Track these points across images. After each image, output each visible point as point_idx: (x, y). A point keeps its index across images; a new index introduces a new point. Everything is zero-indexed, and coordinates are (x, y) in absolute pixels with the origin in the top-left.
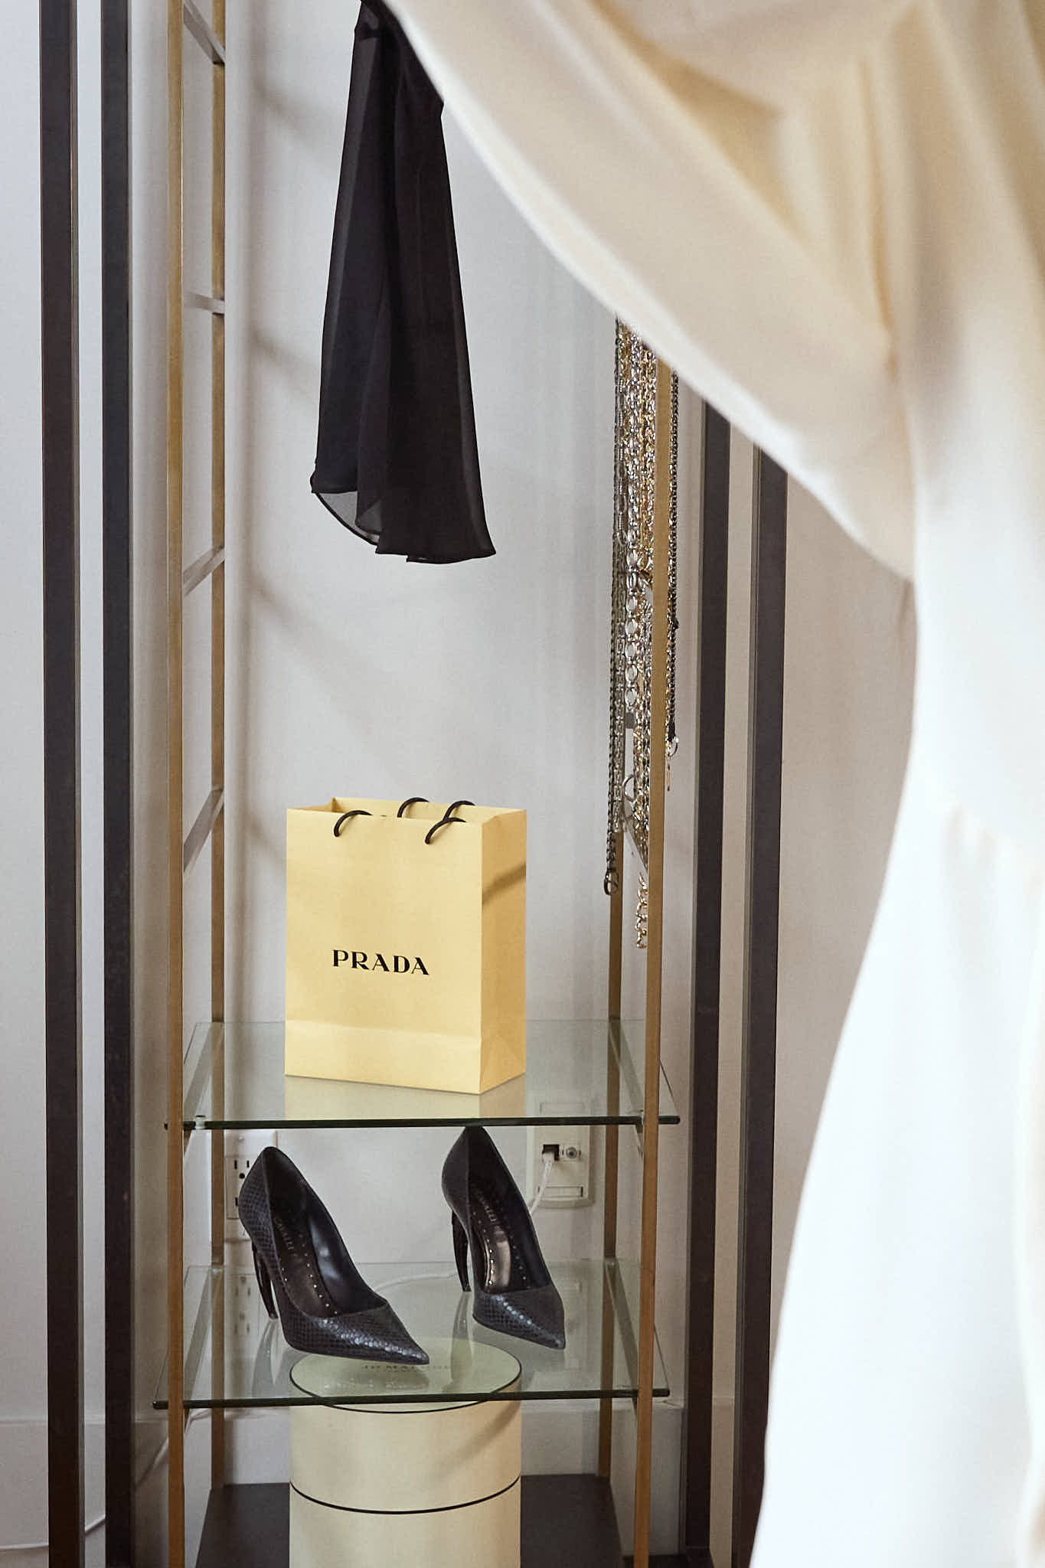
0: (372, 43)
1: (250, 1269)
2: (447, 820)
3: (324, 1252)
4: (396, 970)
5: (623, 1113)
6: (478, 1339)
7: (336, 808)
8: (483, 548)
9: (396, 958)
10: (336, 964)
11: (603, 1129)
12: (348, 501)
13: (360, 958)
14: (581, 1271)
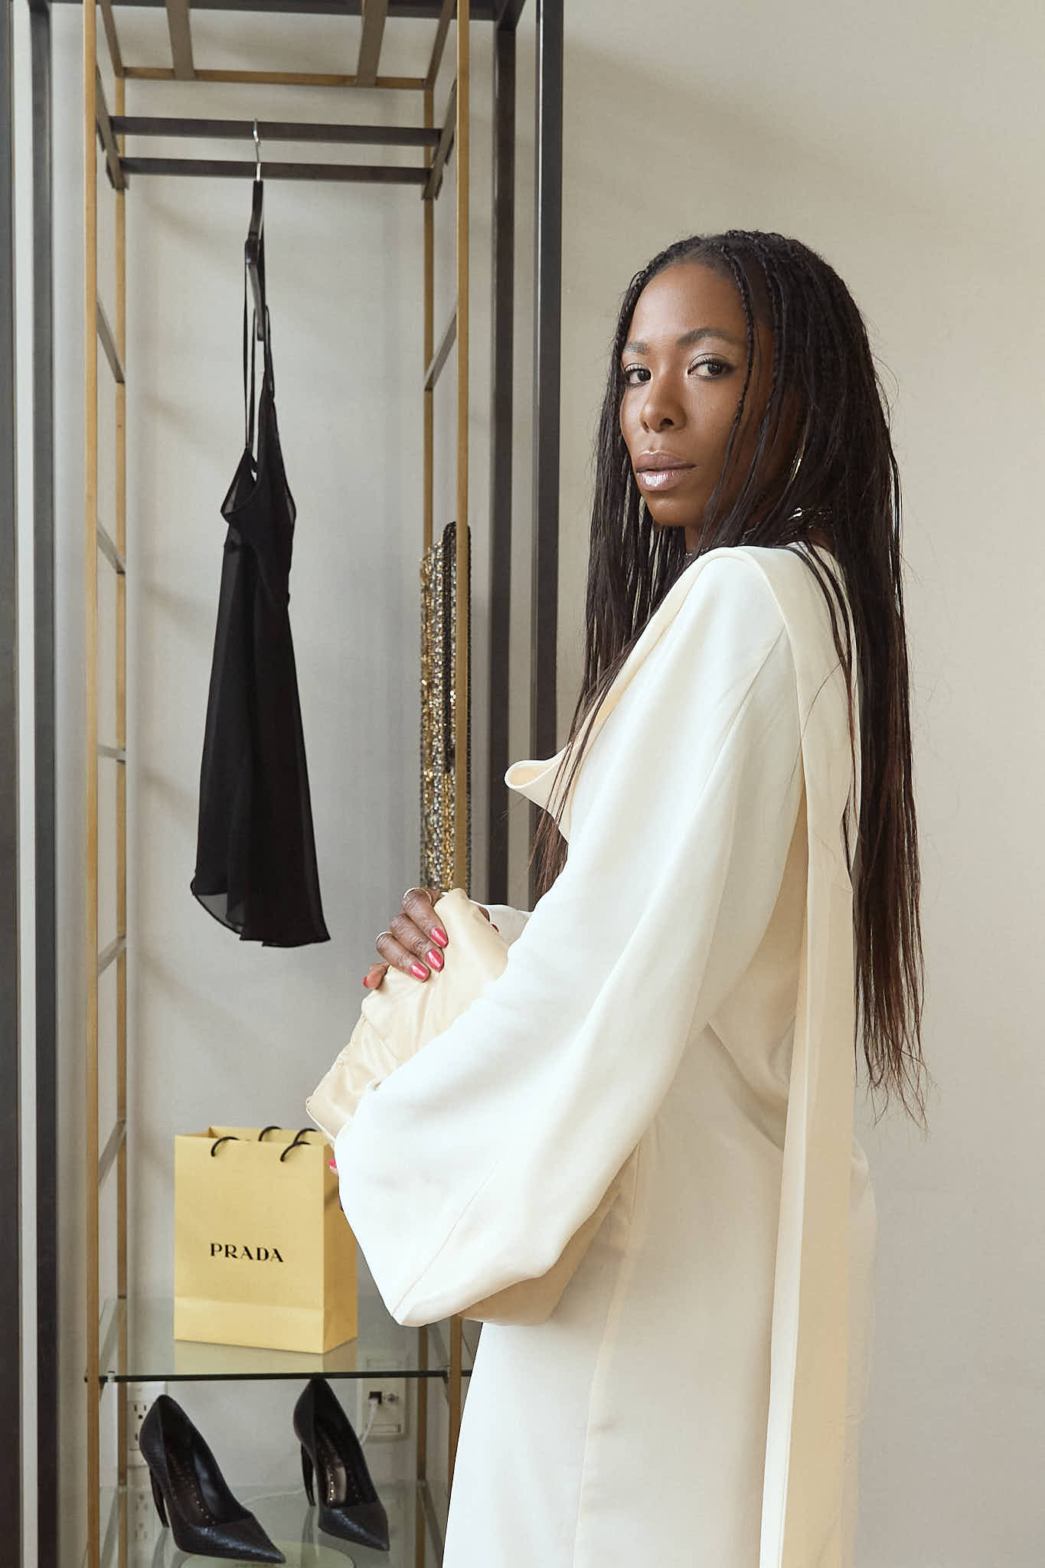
0: (236, 556)
1: (147, 1487)
2: (297, 1143)
3: (204, 1475)
4: (259, 1258)
5: (431, 1368)
6: (322, 1543)
7: (211, 1134)
8: (320, 935)
9: (259, 1250)
10: (213, 1254)
11: (415, 1381)
12: (221, 901)
13: (231, 1249)
14: (399, 1488)
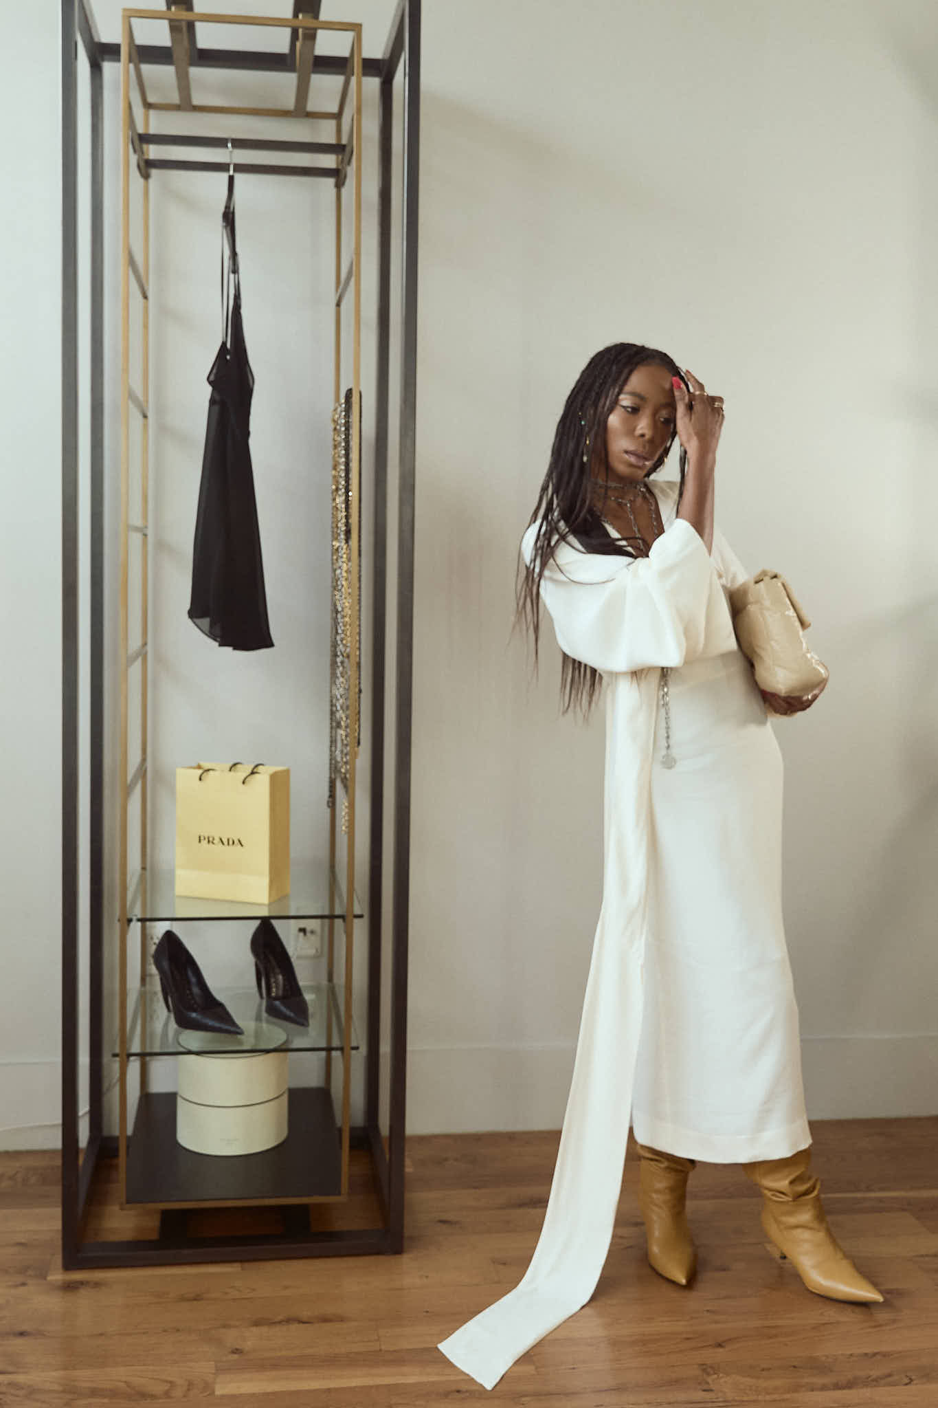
0: (216, 408)
1: (158, 988)
2: (253, 773)
3: (193, 980)
4: (228, 844)
5: (337, 912)
6: (268, 1022)
7: (199, 767)
8: (266, 642)
9: (228, 840)
10: (200, 841)
11: (327, 921)
12: (206, 622)
13: (211, 839)
14: (316, 989)
